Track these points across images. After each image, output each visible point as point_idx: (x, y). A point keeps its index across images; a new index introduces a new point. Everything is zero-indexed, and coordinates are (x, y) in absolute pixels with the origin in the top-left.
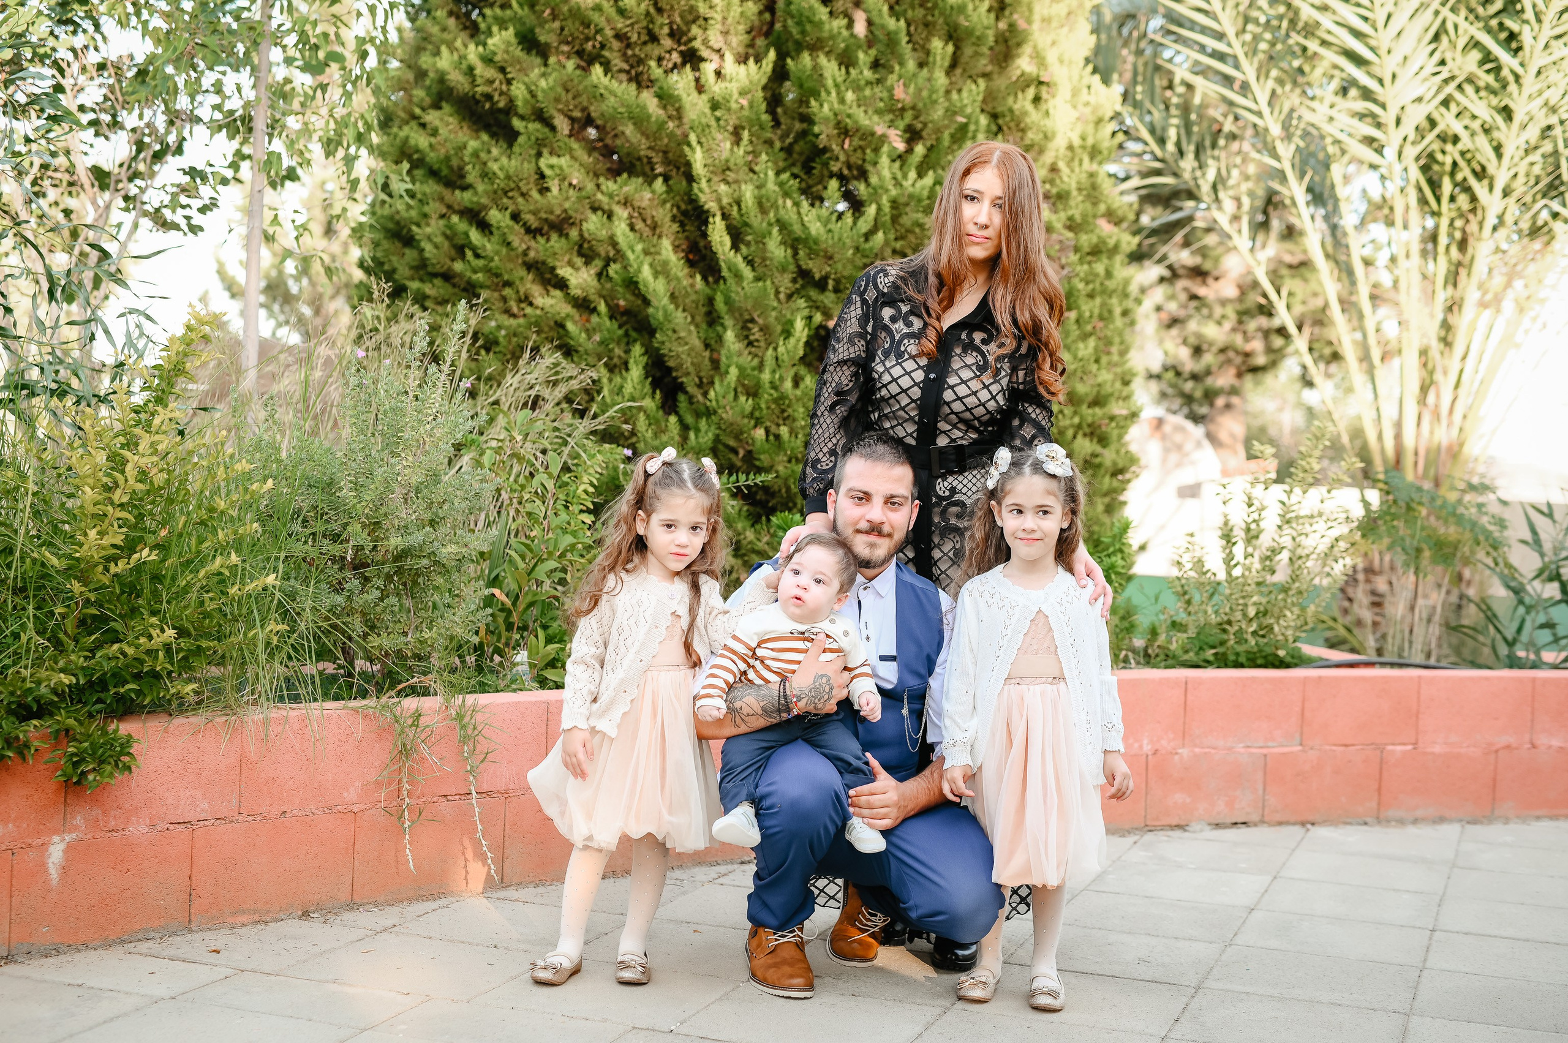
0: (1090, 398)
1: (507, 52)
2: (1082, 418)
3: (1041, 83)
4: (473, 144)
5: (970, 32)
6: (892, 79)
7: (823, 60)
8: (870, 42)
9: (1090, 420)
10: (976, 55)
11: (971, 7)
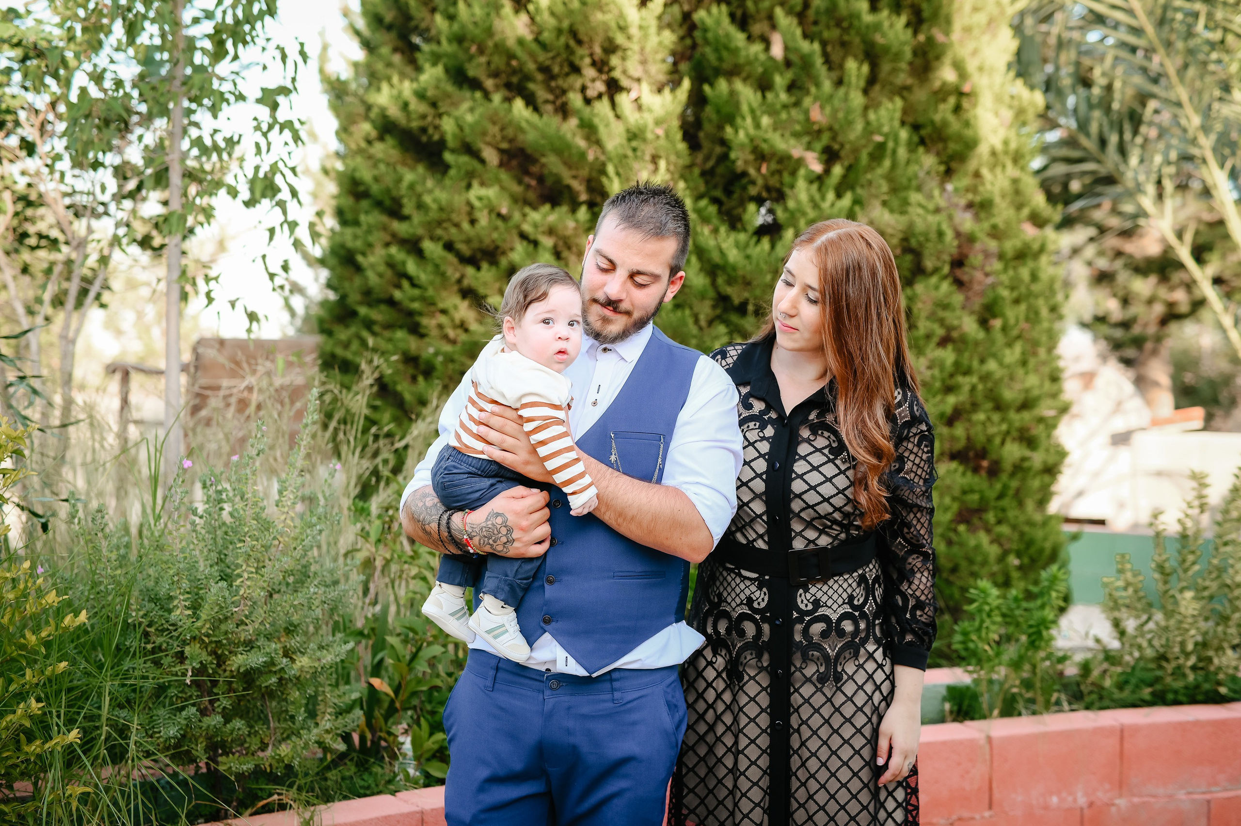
0: (1018, 403)
1: (437, 87)
2: (1010, 424)
3: (961, 94)
4: (408, 177)
5: (886, 50)
6: (807, 101)
7: (739, 85)
8: (788, 63)
9: (1017, 424)
10: (895, 71)
11: (886, 24)
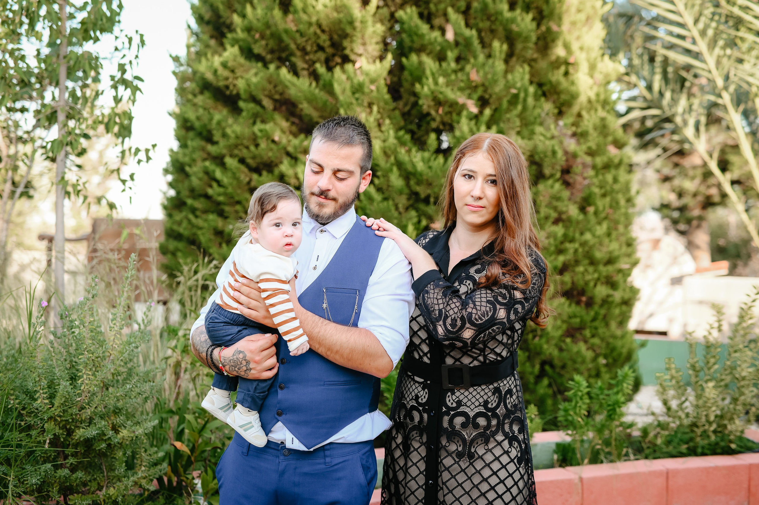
0: (605, 260)
1: (234, 60)
2: (600, 274)
3: (567, 64)
4: (217, 117)
5: (519, 34)
6: (468, 68)
7: (424, 58)
8: (457, 44)
9: (604, 274)
10: (525, 48)
11: (519, 19)
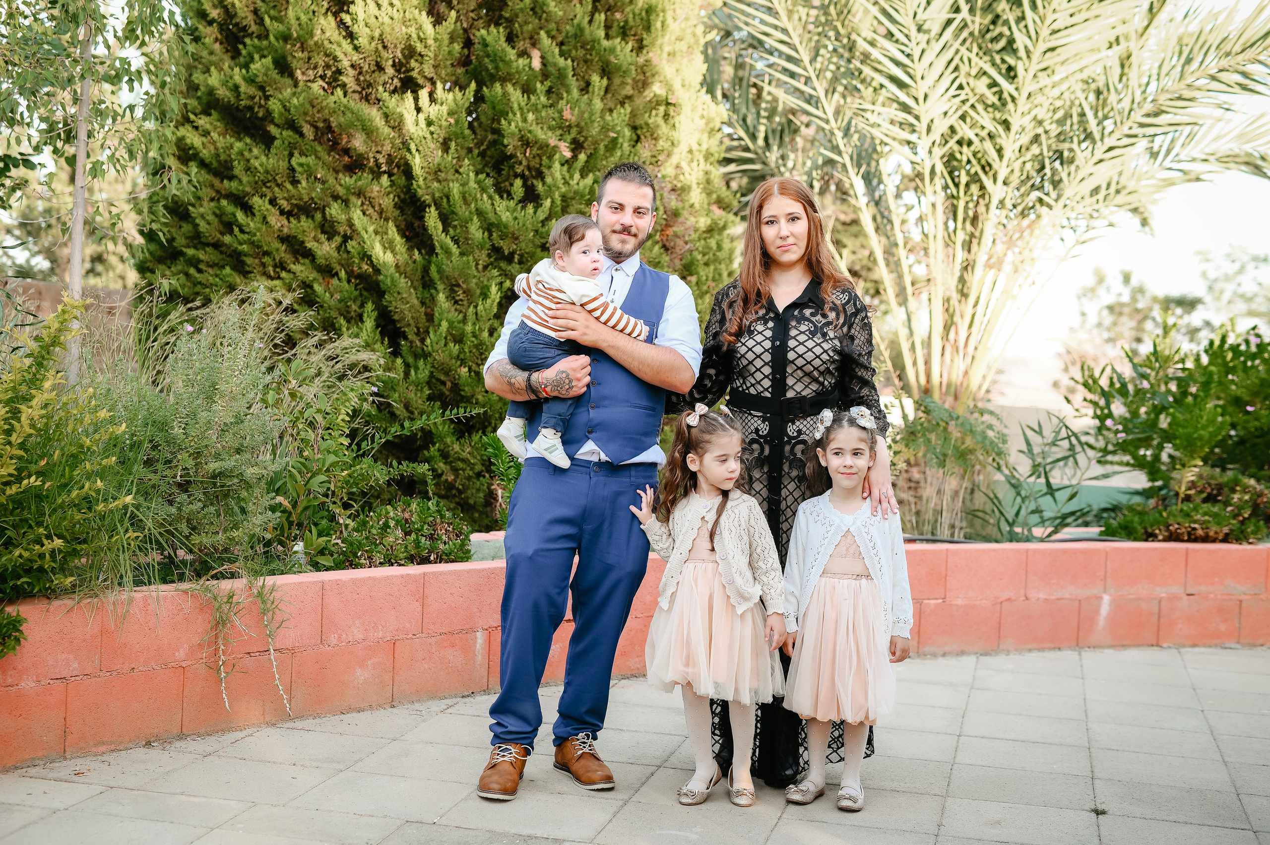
1: (266, 75)
3: (668, 104)
4: (238, 145)
5: (618, 68)
6: (562, 103)
7: (510, 88)
8: (545, 75)
10: (623, 83)
11: (619, 48)
